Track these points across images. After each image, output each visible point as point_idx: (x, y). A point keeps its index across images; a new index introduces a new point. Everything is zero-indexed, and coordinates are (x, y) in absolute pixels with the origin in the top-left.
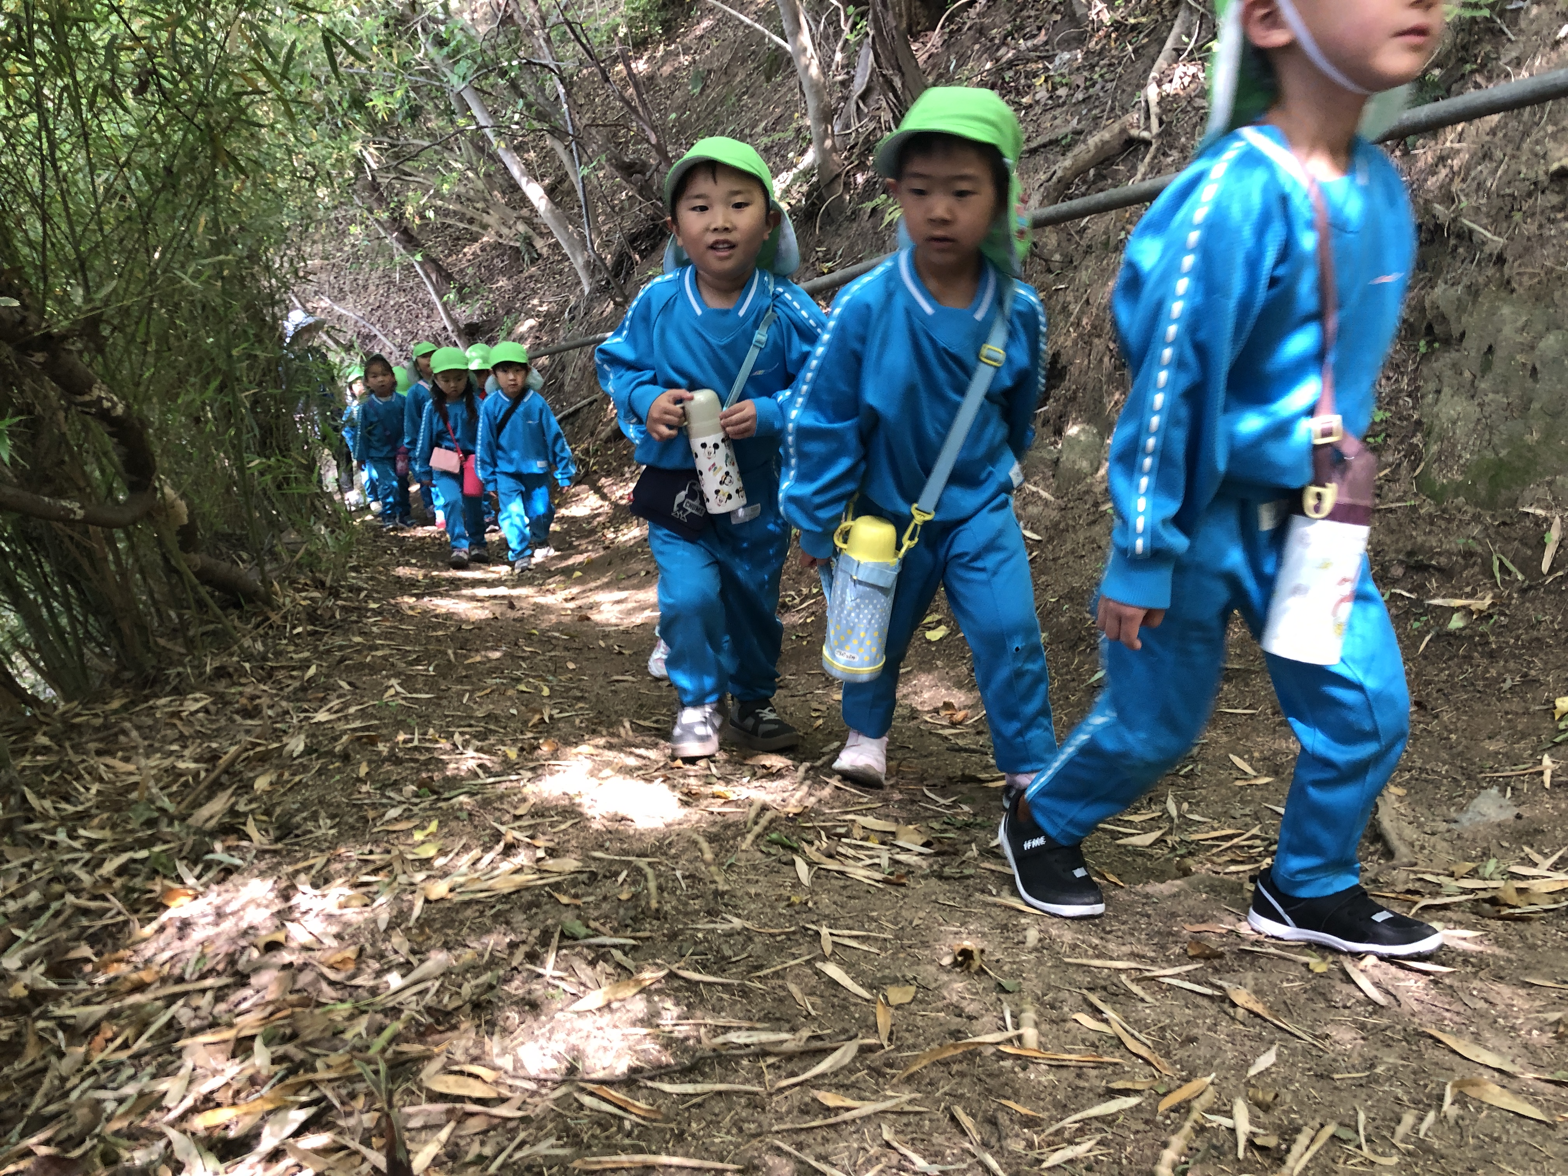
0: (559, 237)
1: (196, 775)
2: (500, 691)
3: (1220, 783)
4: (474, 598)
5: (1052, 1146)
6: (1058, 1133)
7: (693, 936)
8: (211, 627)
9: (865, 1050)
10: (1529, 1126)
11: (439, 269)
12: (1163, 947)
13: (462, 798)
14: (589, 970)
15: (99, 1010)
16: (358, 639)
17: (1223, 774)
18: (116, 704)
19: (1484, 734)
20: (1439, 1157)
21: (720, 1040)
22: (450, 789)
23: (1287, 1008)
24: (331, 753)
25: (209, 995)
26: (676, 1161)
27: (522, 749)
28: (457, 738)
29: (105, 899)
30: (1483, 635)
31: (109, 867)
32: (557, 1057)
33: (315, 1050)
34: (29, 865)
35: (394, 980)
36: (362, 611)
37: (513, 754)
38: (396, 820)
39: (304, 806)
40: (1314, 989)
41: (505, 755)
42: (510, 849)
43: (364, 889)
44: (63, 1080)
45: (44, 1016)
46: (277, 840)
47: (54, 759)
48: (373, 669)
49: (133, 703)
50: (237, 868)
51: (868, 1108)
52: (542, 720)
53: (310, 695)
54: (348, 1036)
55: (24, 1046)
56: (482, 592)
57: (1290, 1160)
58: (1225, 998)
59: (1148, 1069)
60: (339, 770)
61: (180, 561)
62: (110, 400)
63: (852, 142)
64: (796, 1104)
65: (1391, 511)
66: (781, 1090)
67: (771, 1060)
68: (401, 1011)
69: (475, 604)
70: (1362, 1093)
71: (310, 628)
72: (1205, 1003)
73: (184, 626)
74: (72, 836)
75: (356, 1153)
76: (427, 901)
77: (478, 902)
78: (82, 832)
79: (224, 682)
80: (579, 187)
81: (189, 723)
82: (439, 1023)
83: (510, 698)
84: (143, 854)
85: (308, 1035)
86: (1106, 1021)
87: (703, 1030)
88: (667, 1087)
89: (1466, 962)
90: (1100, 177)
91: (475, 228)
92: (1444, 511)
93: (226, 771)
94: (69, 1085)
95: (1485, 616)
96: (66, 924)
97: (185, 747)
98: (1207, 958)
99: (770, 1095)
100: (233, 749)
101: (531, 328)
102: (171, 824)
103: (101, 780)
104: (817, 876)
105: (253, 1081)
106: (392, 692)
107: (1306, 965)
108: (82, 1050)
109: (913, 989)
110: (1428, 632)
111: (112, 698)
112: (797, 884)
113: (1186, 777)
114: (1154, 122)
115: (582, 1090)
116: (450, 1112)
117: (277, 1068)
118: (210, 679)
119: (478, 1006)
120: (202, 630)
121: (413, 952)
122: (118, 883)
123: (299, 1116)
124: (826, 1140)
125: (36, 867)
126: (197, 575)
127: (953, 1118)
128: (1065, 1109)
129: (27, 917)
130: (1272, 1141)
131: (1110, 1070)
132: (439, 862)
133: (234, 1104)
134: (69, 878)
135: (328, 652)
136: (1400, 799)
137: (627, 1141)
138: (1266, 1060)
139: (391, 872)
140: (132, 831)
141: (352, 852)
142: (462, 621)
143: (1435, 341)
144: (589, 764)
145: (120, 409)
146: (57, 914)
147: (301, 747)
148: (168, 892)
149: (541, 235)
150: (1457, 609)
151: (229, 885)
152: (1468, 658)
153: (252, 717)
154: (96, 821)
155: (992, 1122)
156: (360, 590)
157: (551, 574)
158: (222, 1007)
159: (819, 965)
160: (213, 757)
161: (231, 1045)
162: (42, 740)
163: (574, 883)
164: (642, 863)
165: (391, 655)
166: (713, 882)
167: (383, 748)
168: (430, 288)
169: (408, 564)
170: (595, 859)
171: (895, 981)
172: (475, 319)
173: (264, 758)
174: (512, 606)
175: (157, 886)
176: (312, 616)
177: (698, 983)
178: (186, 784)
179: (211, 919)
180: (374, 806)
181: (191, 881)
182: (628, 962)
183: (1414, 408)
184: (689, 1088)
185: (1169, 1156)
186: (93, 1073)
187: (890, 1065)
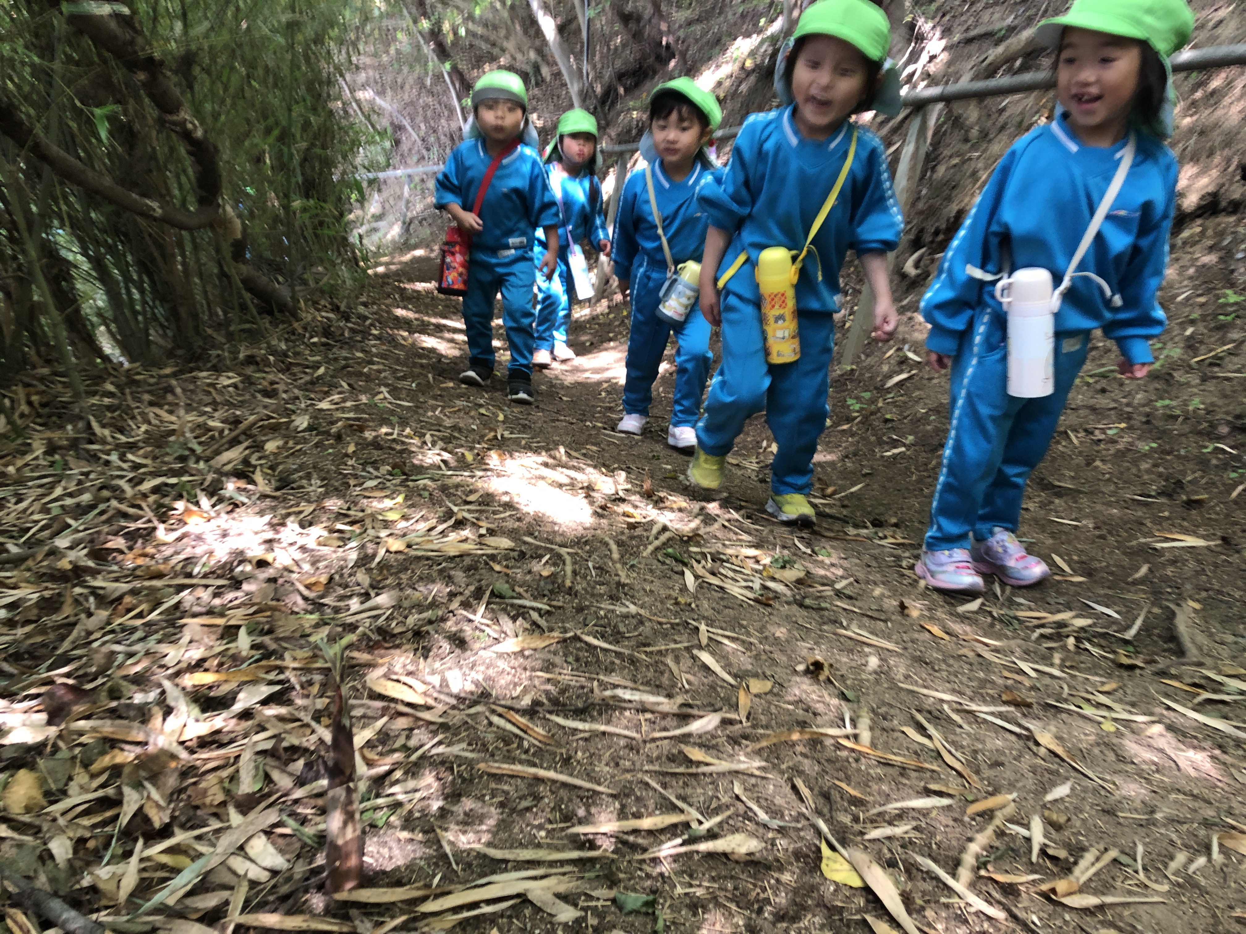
0: (562, 66)
1: (221, 432)
2: (465, 411)
4: (452, 341)
5: (874, 822)
6: (880, 814)
7: (596, 612)
8: (247, 326)
9: (727, 722)
11: (463, 79)
13: (426, 481)
14: (510, 623)
15: (124, 587)
16: (359, 354)
18: (168, 371)
20: (1203, 892)
21: (608, 693)
22: (417, 474)
23: (1081, 754)
24: (327, 433)
25: (210, 590)
26: (562, 778)
27: (477, 455)
28: (428, 438)
29: (140, 507)
31: (147, 486)
32: (476, 683)
33: (285, 645)
34: (87, 474)
35: (355, 604)
36: (365, 334)
37: (469, 457)
38: (373, 489)
39: (301, 467)
40: (1106, 744)
41: (463, 457)
42: (460, 524)
43: (340, 535)
44: (89, 633)
45: (82, 584)
46: (277, 489)
47: (116, 401)
48: (368, 378)
49: (181, 372)
50: (244, 504)
51: (723, 766)
52: (495, 437)
53: (317, 388)
54: (312, 639)
55: (62, 603)
57: (1077, 871)
58: (1030, 738)
59: (960, 780)
60: (332, 446)
61: (231, 268)
62: (193, 123)
64: (665, 753)
66: (654, 740)
67: (648, 716)
68: (357, 627)
69: (452, 345)
70: (1142, 831)
71: (324, 340)
72: (1013, 738)
73: (228, 322)
74: (122, 458)
75: (307, 725)
76: (388, 552)
77: (429, 558)
78: (130, 456)
79: (252, 367)
80: (584, 28)
81: (220, 392)
82: (384, 639)
83: (473, 417)
84: (173, 481)
85: (281, 633)
86: (930, 737)
87: (596, 684)
88: (560, 720)
93: (244, 433)
94: (93, 637)
96: (108, 521)
97: (215, 410)
98: (1018, 705)
99: (645, 742)
100: (252, 418)
102: (197, 462)
103: (149, 423)
104: (700, 587)
105: (234, 658)
106: (381, 396)
107: (1100, 724)
108: (107, 613)
109: (770, 684)
110: (1242, 483)
111: (166, 366)
112: (684, 589)
115: (493, 711)
116: (385, 709)
117: (253, 652)
118: (242, 363)
119: (418, 634)
120: (240, 327)
121: (373, 587)
122: (152, 498)
123: (265, 691)
124: (686, 785)
125: (92, 476)
126: (243, 281)
127: (794, 788)
128: (887, 797)
129: (80, 511)
130: (1062, 854)
131: (928, 774)
132: (402, 525)
133: (218, 671)
134: (116, 489)
135: (336, 359)
136: (1196, 611)
137: (524, 757)
138: (1062, 791)
139: (363, 526)
140: (168, 463)
141: (334, 504)
142: (442, 356)
144: (528, 475)
145: (199, 133)
146: (102, 513)
147: (305, 425)
148: (188, 512)
149: (548, 63)
151: (235, 515)
153: (270, 397)
154: (141, 452)
155: (826, 796)
156: (366, 319)
158: (217, 602)
159: (695, 652)
160: (236, 421)
161: (220, 631)
162: (109, 387)
163: (507, 558)
164: (563, 551)
165: (384, 370)
166: (617, 575)
167: (369, 435)
168: (453, 94)
169: (405, 308)
170: (525, 543)
171: (756, 675)
173: (275, 428)
175: (181, 506)
176: (326, 332)
177: (596, 647)
178: (212, 438)
179: (217, 536)
180: (356, 476)
181: (207, 507)
182: (542, 622)
184: (579, 725)
185: (974, 848)
186: (112, 631)
187: (746, 737)
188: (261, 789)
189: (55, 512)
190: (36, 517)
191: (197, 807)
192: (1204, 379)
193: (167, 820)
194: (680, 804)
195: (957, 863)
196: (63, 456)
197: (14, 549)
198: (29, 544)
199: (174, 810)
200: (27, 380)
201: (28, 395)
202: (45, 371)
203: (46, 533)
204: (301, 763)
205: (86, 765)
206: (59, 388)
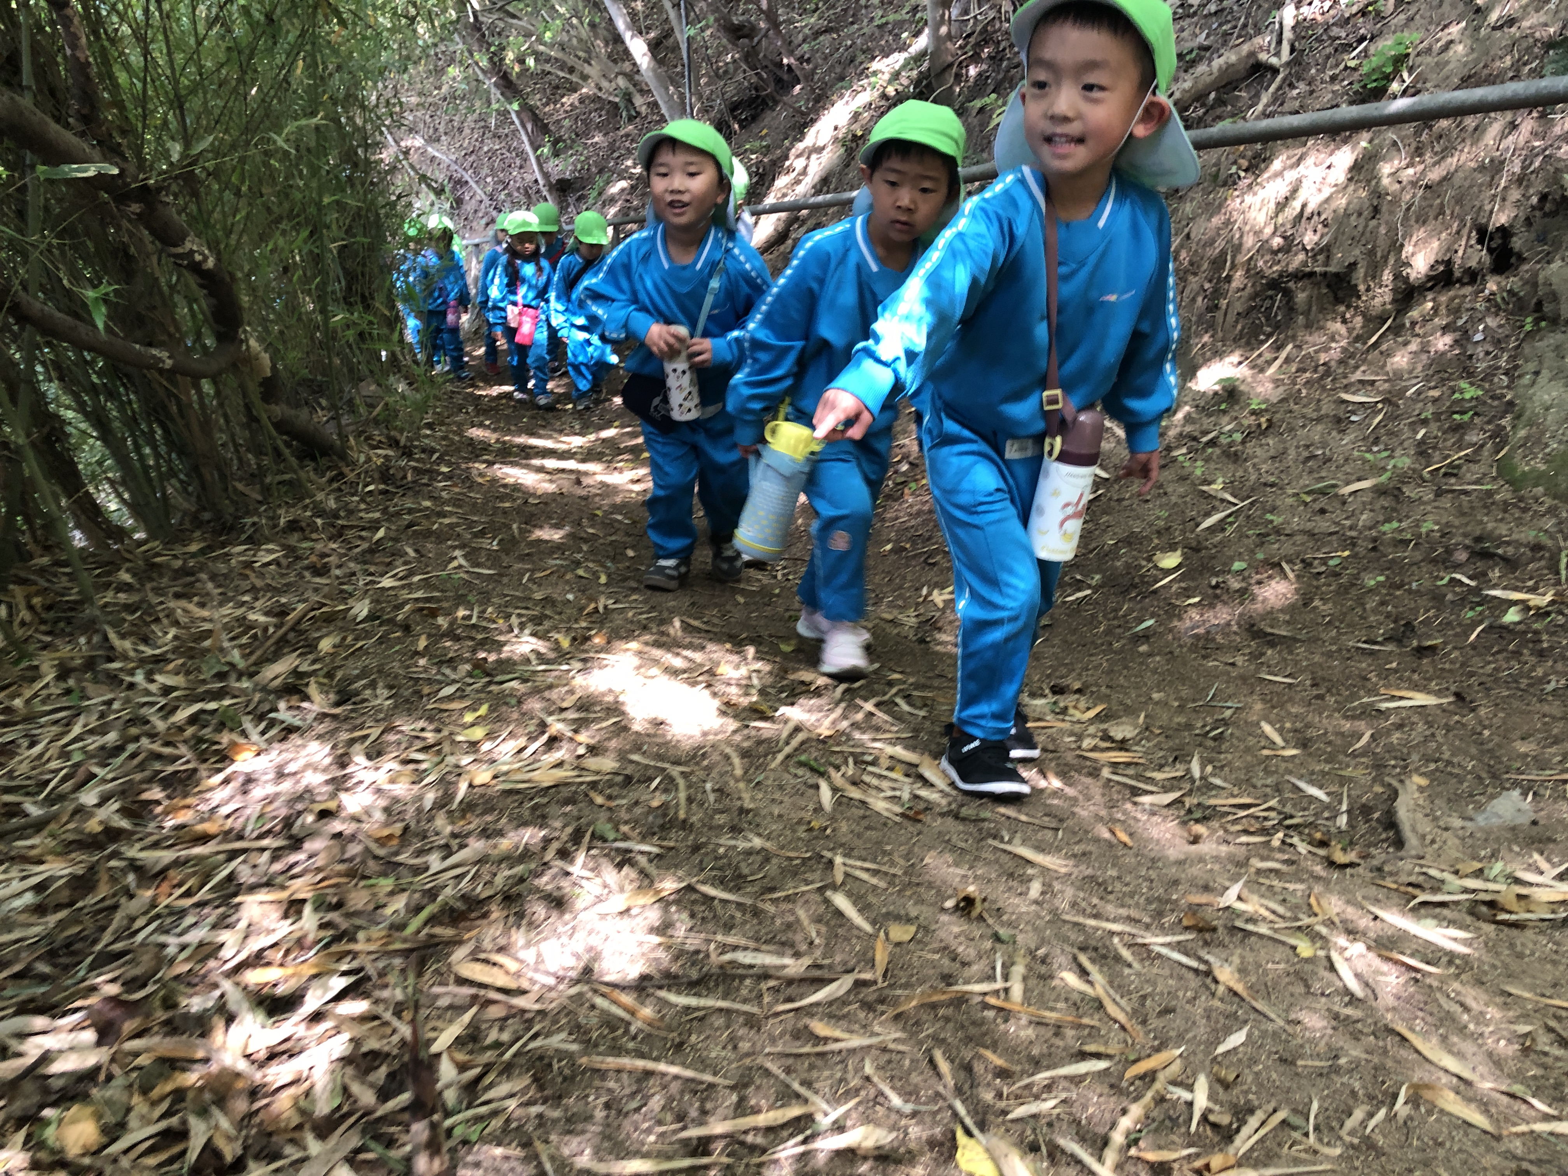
0: (658, 96)
1: (266, 629)
2: (560, 573)
3: (1248, 750)
4: (541, 470)
5: (1019, 1098)
6: (1029, 1086)
7: (715, 851)
8: (287, 477)
9: (859, 984)
10: (1474, 1135)
11: (536, 119)
12: (1160, 914)
13: (514, 684)
14: (614, 873)
15: (166, 856)
16: (427, 504)
17: (1251, 741)
18: (194, 548)
19: (1518, 733)
20: (1380, 1153)
21: (728, 957)
22: (504, 672)
23: (1265, 990)
24: (391, 621)
25: (266, 855)
26: (674, 1070)
27: (574, 639)
28: (514, 620)
29: (176, 746)
30: (1536, 632)
31: (182, 715)
32: (578, 957)
33: (358, 922)
34: (109, 703)
35: (435, 862)
36: (433, 474)
37: (565, 643)
38: (450, 698)
39: (364, 673)
40: (1296, 973)
41: (557, 642)
42: (553, 741)
43: (411, 766)
44: (133, 919)
45: (117, 855)
46: (338, 704)
47: (134, 598)
48: (440, 537)
49: (210, 548)
50: (298, 728)
51: (856, 1041)
52: (596, 610)
53: (379, 558)
54: (388, 911)
55: (97, 881)
56: (551, 463)
57: (1238, 1140)
58: (1208, 973)
59: (1122, 1035)
60: (399, 641)
61: (262, 411)
62: (201, 253)
63: (969, 30)
64: (789, 1029)
65: (1466, 493)
66: (777, 1014)
67: (772, 983)
68: (437, 894)
69: (542, 476)
70: (1321, 1082)
71: (381, 487)
72: (1191, 975)
73: (262, 472)
74: (149, 679)
75: (386, 1024)
76: (471, 786)
77: (518, 792)
78: (158, 676)
79: (296, 536)
80: (684, 47)
81: (262, 575)
82: (470, 910)
83: (567, 582)
84: (212, 706)
85: (352, 906)
86: (1091, 983)
87: (712, 946)
88: (673, 998)
89: (1450, 963)
90: (1220, 102)
91: (574, 78)
92: (1521, 499)
93: (292, 629)
94: (137, 925)
95: (1542, 613)
96: (141, 767)
97: (256, 599)
98: (1200, 930)
99: (767, 1018)
100: (301, 607)
101: (623, 190)
102: (239, 679)
103: (176, 623)
104: (838, 803)
105: (300, 943)
106: (455, 564)
107: (1294, 948)
108: (149, 893)
109: (913, 929)
110: (1481, 622)
111: (191, 540)
112: (819, 808)
113: (1214, 739)
114: (1286, 48)
115: (595, 991)
116: (474, 998)
117: (322, 934)
118: (284, 531)
119: (509, 897)
120: (279, 478)
121: (454, 835)
122: (190, 731)
123: (338, 983)
124: (812, 1067)
125: (116, 706)
126: (276, 425)
127: (932, 1062)
128: (1037, 1064)
129: (107, 754)
130: (1225, 1119)
131: (1086, 1032)
132: (486, 746)
133: (281, 965)
134: (144, 722)
135: (398, 514)
136: (1421, 789)
137: (631, 1045)
138: (1237, 1039)
139: (439, 752)
140: (204, 682)
141: (407, 726)
142: (529, 494)
143: (1543, 319)
144: (636, 661)
145: (211, 263)
146: (133, 756)
147: (365, 613)
148: (233, 745)
149: (642, 92)
150: (1515, 603)
151: (288, 743)
152: (1517, 654)
153: (320, 575)
154: (171, 666)
155: (968, 1068)
156: (433, 451)
157: (620, 452)
158: (277, 867)
159: (828, 894)
160: (281, 612)
161: (284, 906)
162: (125, 577)
163: (610, 784)
164: (675, 771)
165: (458, 525)
166: (740, 798)
167: (442, 622)
168: (525, 138)
169: (481, 425)
170: (632, 762)
171: (898, 918)
172: (567, 175)
173: (329, 619)
174: (578, 482)
175: (225, 738)
176: (384, 475)
177: (713, 898)
178: (255, 638)
179: (271, 776)
180: (429, 681)
181: (255, 737)
182: (651, 870)
183: (1508, 387)
184: (693, 1001)
185: (1126, 1123)
186: (158, 916)
187: (882, 1001)
188: (339, 1107)
189: (77, 758)
190: (54, 765)
191: (270, 1134)
192: (1439, 493)
193: (239, 1152)
194: (802, 1090)
195: (1105, 1142)
196: (79, 681)
197: (34, 810)
198: (50, 801)
199: (247, 1137)
200: (23, 574)
201: (28, 598)
202: (45, 560)
203: (69, 785)
204: (383, 1071)
205: (145, 1091)
206: (64, 582)
